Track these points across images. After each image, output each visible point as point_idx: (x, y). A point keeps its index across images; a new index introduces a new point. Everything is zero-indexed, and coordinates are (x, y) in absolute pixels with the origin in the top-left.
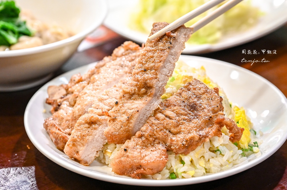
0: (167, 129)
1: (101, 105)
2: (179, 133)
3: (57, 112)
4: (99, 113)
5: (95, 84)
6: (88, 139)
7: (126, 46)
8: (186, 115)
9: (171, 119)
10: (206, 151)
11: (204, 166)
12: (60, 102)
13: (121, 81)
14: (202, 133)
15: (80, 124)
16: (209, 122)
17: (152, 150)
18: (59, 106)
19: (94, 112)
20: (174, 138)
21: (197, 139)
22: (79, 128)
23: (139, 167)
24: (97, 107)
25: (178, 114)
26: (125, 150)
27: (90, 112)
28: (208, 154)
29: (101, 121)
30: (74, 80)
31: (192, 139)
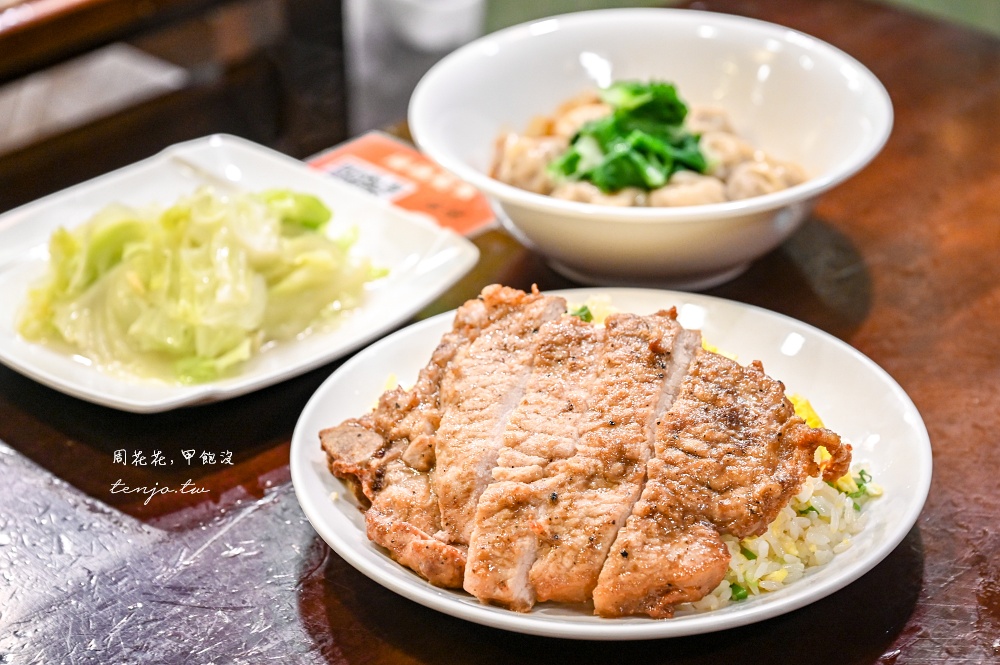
0: (702, 484)
1: (518, 455)
2: (733, 486)
3: (382, 494)
4: (523, 476)
5: (467, 404)
6: (522, 546)
7: (490, 298)
8: (726, 441)
9: (703, 457)
10: (789, 518)
11: (796, 553)
12: (379, 466)
13: (531, 388)
14: (782, 474)
15: (489, 514)
16: (780, 445)
17: (687, 542)
18: (380, 475)
19: (509, 477)
20: (726, 502)
21: (778, 491)
22: (487, 523)
23: (669, 588)
24: (512, 464)
25: (713, 442)
26: (625, 555)
27: (498, 477)
28: (796, 524)
29: (539, 496)
30: (398, 406)
31: (766, 495)
